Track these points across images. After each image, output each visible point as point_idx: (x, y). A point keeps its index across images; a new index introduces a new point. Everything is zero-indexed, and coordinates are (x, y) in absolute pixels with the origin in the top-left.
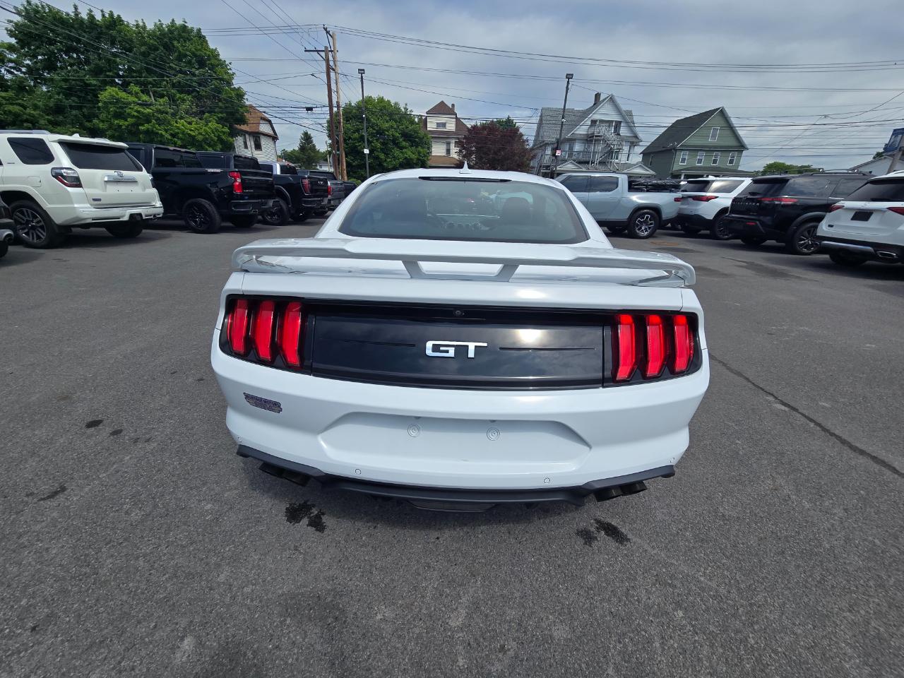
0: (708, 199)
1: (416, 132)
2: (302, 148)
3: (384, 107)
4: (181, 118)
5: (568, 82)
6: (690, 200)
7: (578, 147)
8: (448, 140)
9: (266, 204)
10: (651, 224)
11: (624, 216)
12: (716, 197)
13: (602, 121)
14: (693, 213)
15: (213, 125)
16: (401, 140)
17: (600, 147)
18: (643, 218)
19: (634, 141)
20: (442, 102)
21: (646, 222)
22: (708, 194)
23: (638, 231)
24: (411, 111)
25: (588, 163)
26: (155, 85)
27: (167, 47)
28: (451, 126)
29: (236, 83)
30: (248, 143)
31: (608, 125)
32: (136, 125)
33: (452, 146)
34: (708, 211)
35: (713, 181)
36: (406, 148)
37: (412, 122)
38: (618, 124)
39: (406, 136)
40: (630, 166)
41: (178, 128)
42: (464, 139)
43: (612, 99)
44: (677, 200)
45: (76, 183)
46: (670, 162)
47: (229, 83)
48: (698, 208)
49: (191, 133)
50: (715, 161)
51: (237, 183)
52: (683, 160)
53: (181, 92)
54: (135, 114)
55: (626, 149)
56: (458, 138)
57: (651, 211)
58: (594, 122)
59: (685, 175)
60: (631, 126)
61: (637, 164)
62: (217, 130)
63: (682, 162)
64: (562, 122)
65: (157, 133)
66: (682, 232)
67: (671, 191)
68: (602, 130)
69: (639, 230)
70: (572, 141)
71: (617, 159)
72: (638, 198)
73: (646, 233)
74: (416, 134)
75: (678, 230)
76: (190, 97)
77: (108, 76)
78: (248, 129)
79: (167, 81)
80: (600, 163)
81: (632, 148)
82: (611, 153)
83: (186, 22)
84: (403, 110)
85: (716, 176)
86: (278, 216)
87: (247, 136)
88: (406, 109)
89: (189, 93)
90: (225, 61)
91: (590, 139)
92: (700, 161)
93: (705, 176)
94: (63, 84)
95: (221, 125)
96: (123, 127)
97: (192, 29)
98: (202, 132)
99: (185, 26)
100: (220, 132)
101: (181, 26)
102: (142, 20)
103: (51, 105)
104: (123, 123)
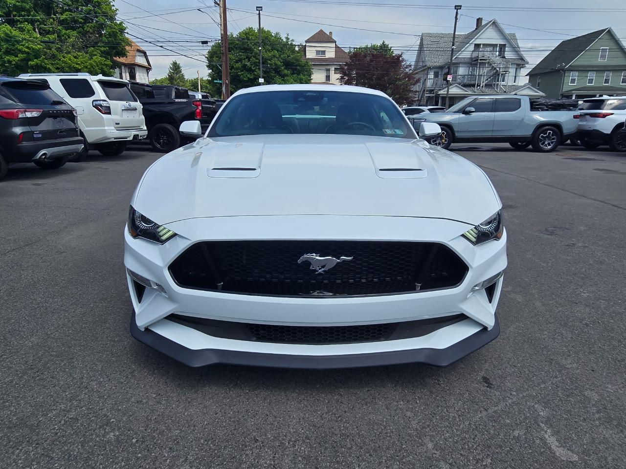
0: (604, 116)
1: (297, 60)
2: (171, 78)
3: (266, 38)
4: (69, 53)
5: (457, 13)
6: (588, 117)
7: (462, 71)
8: (328, 67)
10: (553, 139)
11: (528, 132)
12: (612, 114)
13: (485, 45)
14: (592, 129)
16: (283, 68)
17: (485, 70)
18: (546, 134)
19: (520, 63)
20: (321, 31)
21: (548, 137)
22: (604, 111)
23: (542, 146)
24: (293, 40)
25: (473, 86)
26: (43, 22)
28: (330, 54)
29: (119, 18)
30: (124, 75)
31: (491, 49)
32: (27, 60)
33: (332, 72)
34: (606, 126)
35: (608, 100)
36: (287, 76)
37: (293, 51)
38: (502, 47)
39: (288, 64)
40: (518, 88)
41: (65, 62)
42: (345, 65)
43: (494, 24)
44: (575, 117)
45: (108, 111)
46: (560, 84)
47: (112, 19)
48: (596, 124)
49: (77, 66)
50: (607, 81)
52: (573, 81)
54: (26, 50)
55: (512, 71)
56: (340, 65)
57: (553, 128)
58: (477, 46)
59: (576, 95)
60: (516, 50)
61: (525, 86)
62: (101, 64)
63: (572, 82)
64: (453, 49)
65: (46, 67)
66: (582, 147)
67: (570, 110)
68: (487, 54)
69: (542, 144)
70: (457, 65)
71: (503, 81)
72: (540, 117)
73: (549, 147)
74: (298, 63)
75: (577, 145)
76: (75, 33)
78: (124, 61)
79: (53, 18)
80: (486, 85)
81: (518, 70)
82: (496, 75)
84: (285, 40)
85: (610, 96)
87: (123, 67)
88: (287, 39)
89: (74, 29)
91: (474, 63)
92: (591, 81)
93: (598, 96)
95: (104, 59)
96: (13, 62)
98: (88, 65)
100: (103, 65)
104: (14, 59)
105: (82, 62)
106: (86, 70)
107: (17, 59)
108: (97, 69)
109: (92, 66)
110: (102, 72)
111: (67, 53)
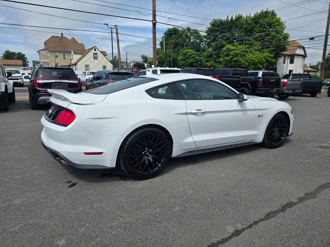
27: (256, 23)
30: (286, 61)
47: (282, 32)
54: (233, 54)
76: (259, 43)
78: (287, 54)
83: (268, 9)
87: (286, 57)
90: (283, 22)
94: (215, 46)
95: (270, 54)
96: (227, 60)
97: (270, 11)
98: (259, 58)
99: (267, 11)
100: (268, 57)
101: (265, 11)
102: (250, 14)
103: (209, 54)
104: (228, 58)
105: (256, 57)
106: (258, 60)
107: (229, 58)
108: (263, 59)
109: (261, 58)
110: (267, 60)
111: (251, 53)
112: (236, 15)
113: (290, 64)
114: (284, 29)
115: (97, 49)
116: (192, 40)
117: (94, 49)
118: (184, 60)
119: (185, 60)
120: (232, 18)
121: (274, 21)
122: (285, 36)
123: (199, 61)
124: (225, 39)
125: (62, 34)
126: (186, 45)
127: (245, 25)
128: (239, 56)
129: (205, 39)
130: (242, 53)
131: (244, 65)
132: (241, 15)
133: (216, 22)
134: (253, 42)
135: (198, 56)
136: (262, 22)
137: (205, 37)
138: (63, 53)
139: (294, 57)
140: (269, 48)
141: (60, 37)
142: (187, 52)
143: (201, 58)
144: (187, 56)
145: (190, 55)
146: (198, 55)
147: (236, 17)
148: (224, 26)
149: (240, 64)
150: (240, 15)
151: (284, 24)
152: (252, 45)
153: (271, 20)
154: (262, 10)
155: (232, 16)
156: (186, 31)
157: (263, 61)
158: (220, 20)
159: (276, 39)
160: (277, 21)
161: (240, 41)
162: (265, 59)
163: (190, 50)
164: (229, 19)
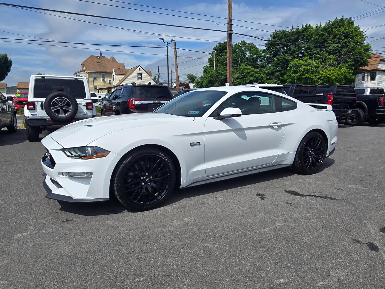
9: (347, 112)
15: (344, 69)
26: (317, 53)
27: (329, 33)
29: (366, 42)
30: (366, 77)
41: (322, 74)
47: (361, 43)
51: (330, 100)
53: (329, 55)
54: (303, 70)
76: (334, 57)
77: (296, 54)
78: (368, 69)
79: (324, 50)
83: (343, 17)
86: (356, 120)
87: (366, 73)
89: (334, 54)
90: (362, 31)
94: (277, 62)
95: (349, 69)
96: (295, 77)
97: (346, 19)
98: (335, 74)
99: (342, 19)
100: (347, 73)
101: (340, 20)
102: (320, 23)
103: (270, 72)
104: (296, 75)
105: (332, 73)
106: (334, 77)
107: (298, 75)
108: (341, 76)
109: (338, 74)
110: (345, 77)
111: (325, 69)
112: (303, 25)
113: (370, 81)
114: (365, 40)
115: (141, 68)
116: (247, 55)
117: (138, 68)
118: (240, 79)
119: (242, 78)
120: (298, 29)
121: (352, 31)
122: (366, 48)
123: (259, 80)
124: (290, 53)
125: (101, 54)
126: (241, 61)
127: (315, 36)
128: (311, 72)
129: (263, 54)
130: (314, 69)
131: (317, 83)
132: (310, 25)
133: (277, 34)
134: (326, 56)
135: (257, 74)
136: (336, 31)
137: (264, 51)
138: (102, 74)
139: (375, 73)
140: (347, 62)
141: (98, 56)
142: (245, 69)
143: (261, 75)
144: (244, 74)
145: (249, 73)
146: (257, 72)
147: (303, 27)
148: (288, 39)
149: (311, 82)
150: (308, 25)
151: (364, 34)
152: (325, 60)
153: (348, 29)
154: (337, 18)
155: (298, 26)
156: (241, 45)
157: (340, 78)
158: (282, 32)
159: (356, 51)
160: (355, 31)
161: (308, 55)
162: (342, 76)
163: (248, 67)
164: (295, 30)
